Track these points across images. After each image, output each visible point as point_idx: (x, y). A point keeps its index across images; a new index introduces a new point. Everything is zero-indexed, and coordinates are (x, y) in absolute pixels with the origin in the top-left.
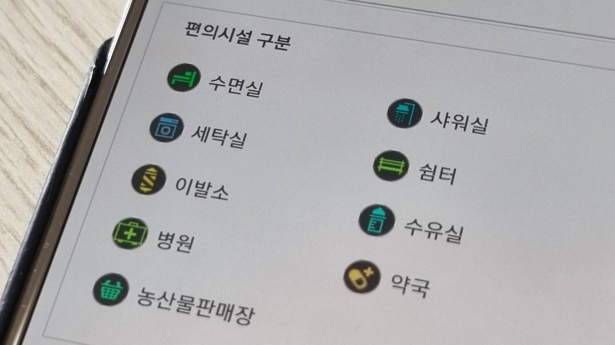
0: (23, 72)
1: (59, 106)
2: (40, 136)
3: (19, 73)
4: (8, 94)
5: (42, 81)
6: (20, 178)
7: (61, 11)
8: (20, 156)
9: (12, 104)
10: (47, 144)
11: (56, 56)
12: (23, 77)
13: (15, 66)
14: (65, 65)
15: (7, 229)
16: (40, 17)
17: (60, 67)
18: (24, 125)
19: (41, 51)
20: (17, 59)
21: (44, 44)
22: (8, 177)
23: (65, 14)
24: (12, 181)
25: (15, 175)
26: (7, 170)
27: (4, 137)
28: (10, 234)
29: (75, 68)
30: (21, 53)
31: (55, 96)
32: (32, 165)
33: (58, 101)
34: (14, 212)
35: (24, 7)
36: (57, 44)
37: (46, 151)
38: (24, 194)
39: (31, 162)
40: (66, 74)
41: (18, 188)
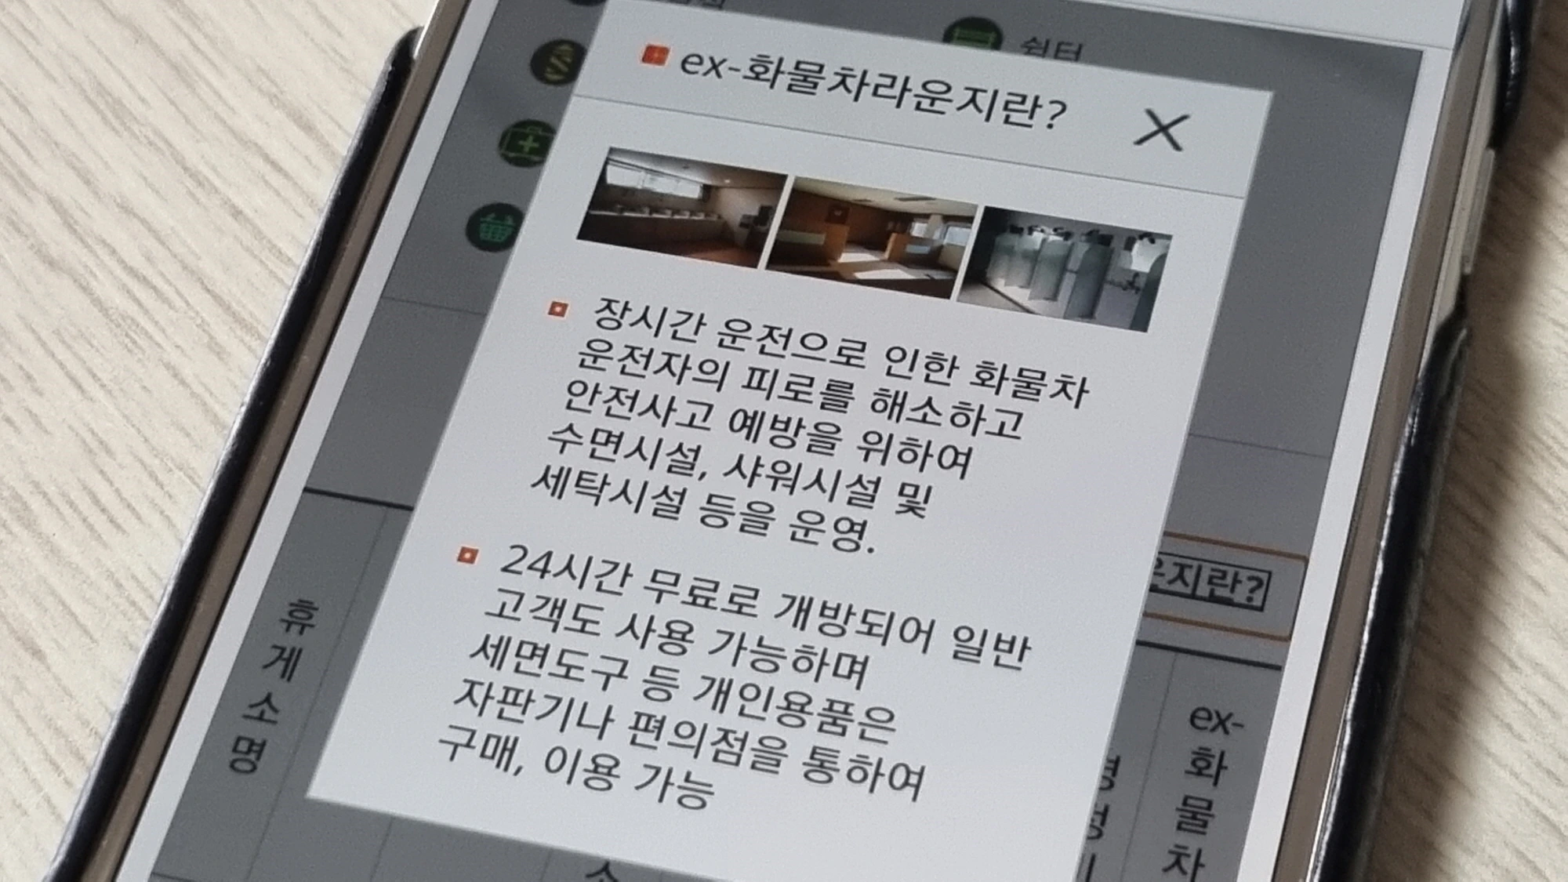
0: (199, 193)
1: (267, 250)
2: (234, 304)
3: (192, 195)
4: (169, 232)
5: (233, 206)
6: (196, 376)
7: (266, 84)
8: (197, 338)
9: (179, 249)
10: (246, 317)
11: (260, 164)
12: (198, 202)
13: (182, 183)
14: (275, 179)
15: (175, 465)
16: (226, 93)
17: (266, 182)
18: (202, 283)
19: (231, 155)
20: (186, 169)
21: (235, 142)
22: (175, 376)
23: (274, 90)
24: (183, 382)
25: (187, 372)
26: (172, 364)
27: (166, 307)
28: (181, 474)
29: (296, 184)
30: (193, 159)
31: (258, 234)
32: (218, 353)
33: (265, 241)
34: (188, 435)
35: (197, 78)
36: (260, 142)
37: (244, 330)
38: (205, 404)
39: (218, 351)
40: (279, 195)
41: (193, 394)
